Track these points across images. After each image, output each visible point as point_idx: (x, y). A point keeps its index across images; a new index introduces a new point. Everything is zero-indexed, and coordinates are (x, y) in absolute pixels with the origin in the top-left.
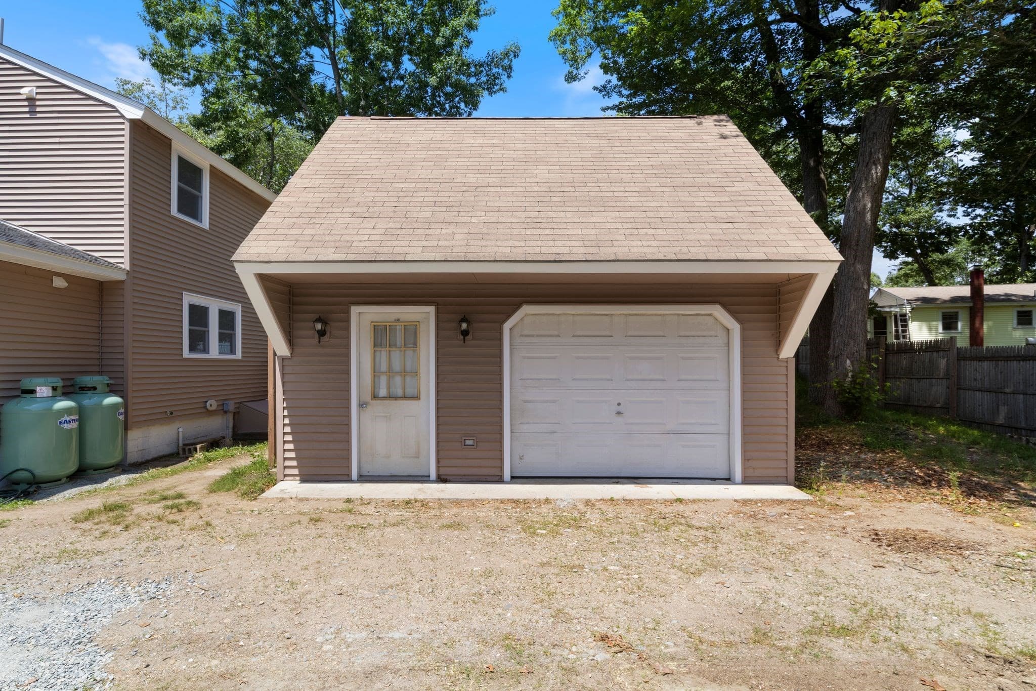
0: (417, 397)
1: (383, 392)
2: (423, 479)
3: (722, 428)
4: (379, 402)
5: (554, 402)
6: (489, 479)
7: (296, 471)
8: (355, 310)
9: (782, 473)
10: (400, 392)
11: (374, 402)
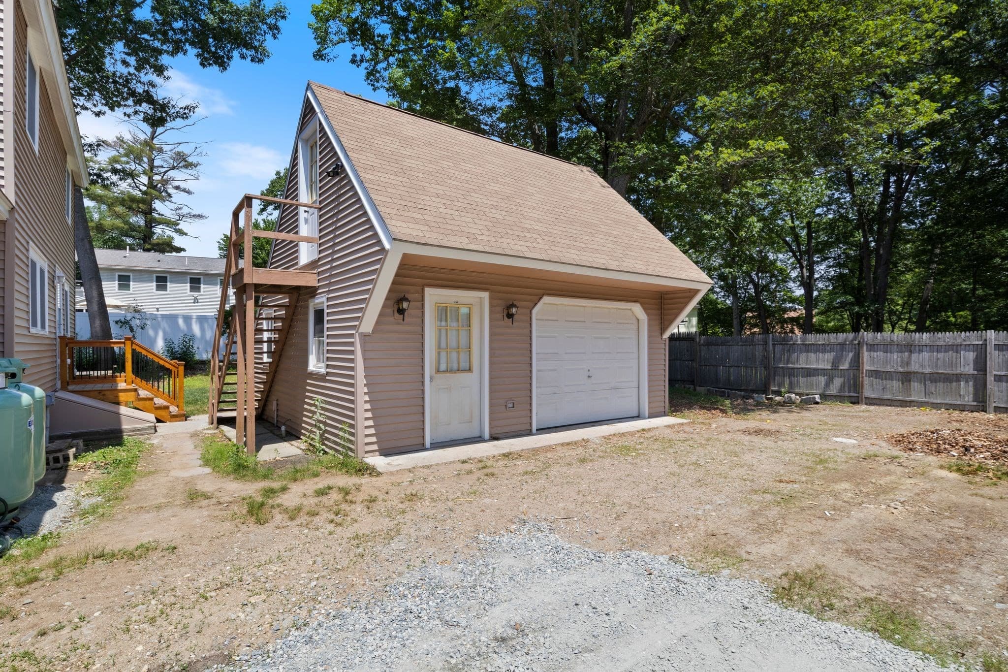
0: (470, 370)
1: (443, 367)
2: (479, 439)
3: (635, 384)
4: (441, 375)
5: (555, 370)
6: (523, 433)
7: (375, 447)
8: (428, 291)
9: (662, 409)
10: (455, 367)
11: (438, 375)
